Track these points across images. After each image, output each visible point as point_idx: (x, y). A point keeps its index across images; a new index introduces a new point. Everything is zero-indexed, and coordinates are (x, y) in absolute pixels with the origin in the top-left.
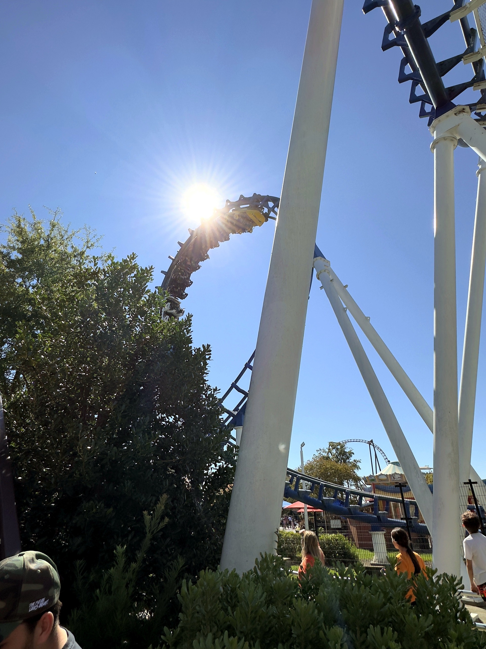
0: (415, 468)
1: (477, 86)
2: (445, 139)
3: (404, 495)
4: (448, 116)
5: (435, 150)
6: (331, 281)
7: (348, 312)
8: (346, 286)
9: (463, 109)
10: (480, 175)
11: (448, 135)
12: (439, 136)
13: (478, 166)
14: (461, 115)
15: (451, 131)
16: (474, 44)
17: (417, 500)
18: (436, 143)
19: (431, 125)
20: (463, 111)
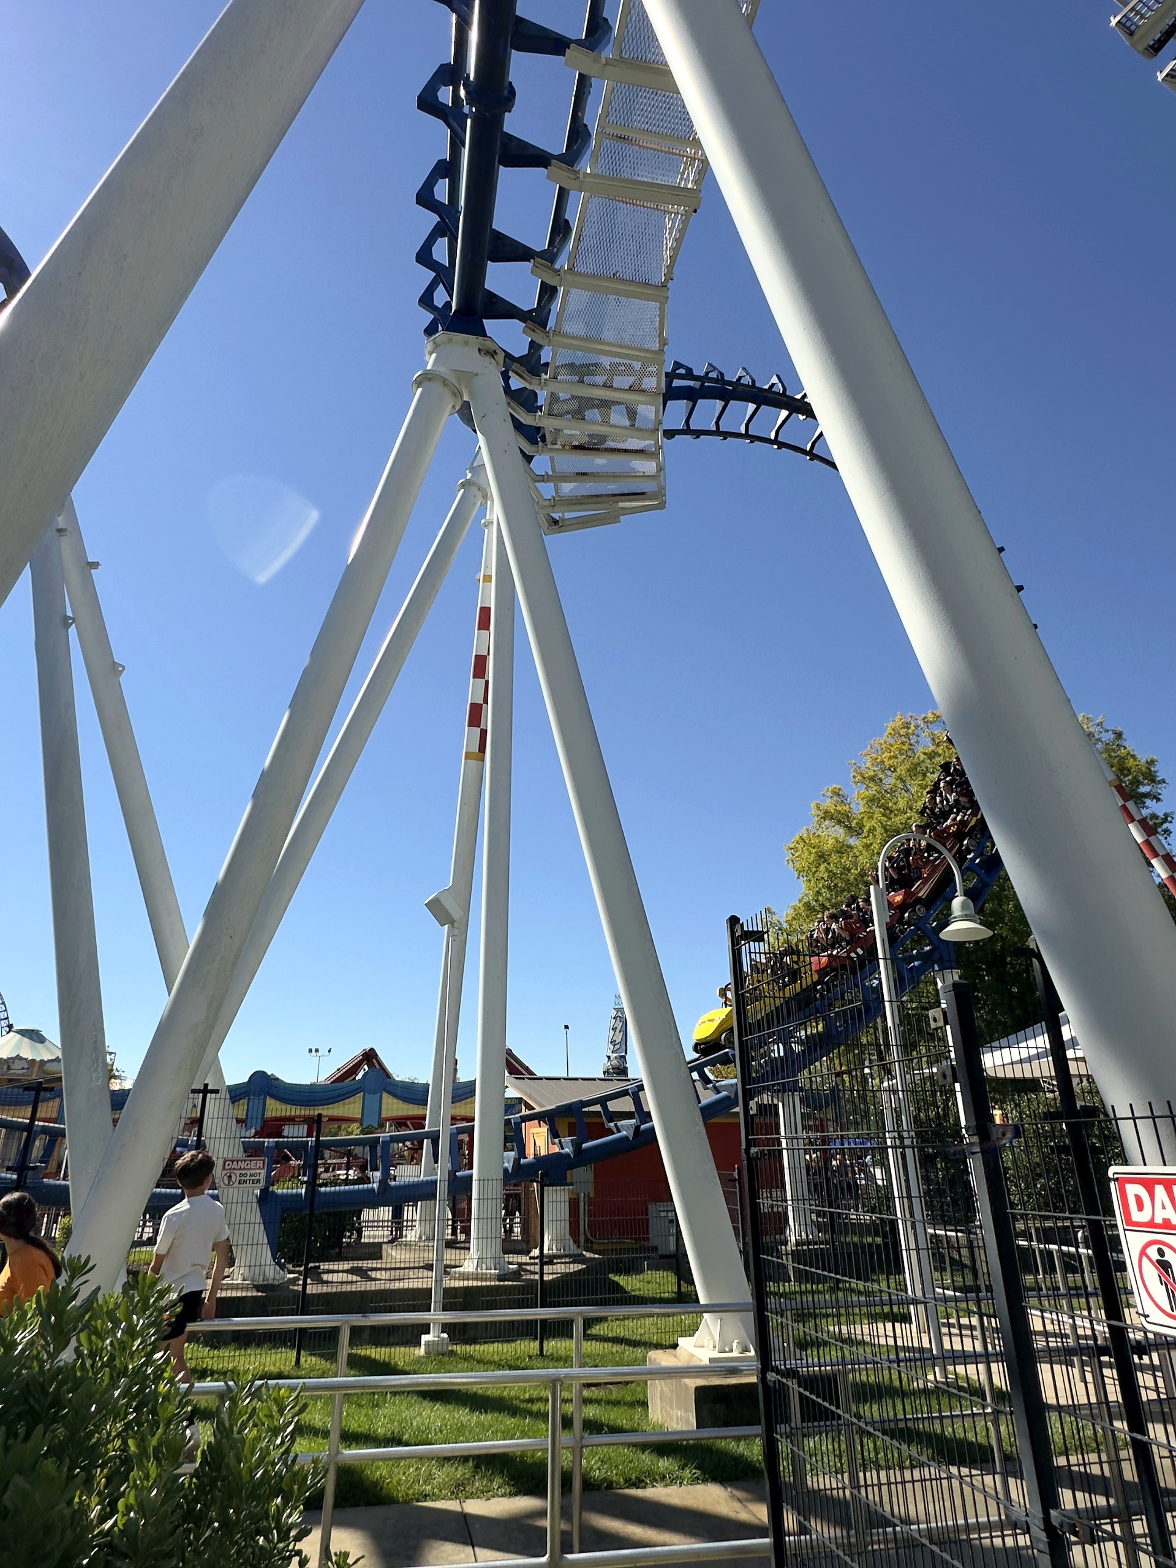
0: (95, 1048)
1: (530, 329)
2: (445, 382)
3: (39, 1109)
4: (466, 343)
5: (420, 390)
6: (60, 531)
7: (72, 630)
8: (95, 565)
9: (495, 352)
10: (462, 490)
11: (452, 379)
12: (435, 368)
13: (467, 471)
14: (488, 359)
15: (461, 374)
16: (559, 250)
17: (68, 1126)
18: (426, 378)
19: (433, 337)
20: (492, 354)
